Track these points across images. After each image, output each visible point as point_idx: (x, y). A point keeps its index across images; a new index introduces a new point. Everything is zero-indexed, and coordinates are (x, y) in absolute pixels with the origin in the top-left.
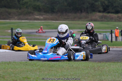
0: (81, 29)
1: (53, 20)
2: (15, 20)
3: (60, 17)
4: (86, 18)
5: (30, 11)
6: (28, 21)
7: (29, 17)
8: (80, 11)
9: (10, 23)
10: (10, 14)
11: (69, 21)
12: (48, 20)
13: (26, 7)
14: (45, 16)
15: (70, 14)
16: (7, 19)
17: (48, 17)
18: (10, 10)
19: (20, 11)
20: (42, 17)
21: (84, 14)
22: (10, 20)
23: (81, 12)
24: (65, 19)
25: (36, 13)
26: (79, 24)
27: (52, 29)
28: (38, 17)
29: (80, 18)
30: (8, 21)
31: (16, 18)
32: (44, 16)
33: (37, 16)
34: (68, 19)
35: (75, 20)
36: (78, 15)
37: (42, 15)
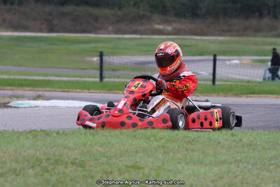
0: (259, 55)
1: (196, 34)
2: (109, 33)
3: (213, 26)
4: (272, 29)
5: (142, 13)
6: (138, 36)
7: (141, 28)
8: (257, 14)
9: (96, 41)
10: (96, 19)
11: (232, 36)
12: (183, 35)
13: (135, 5)
14: (177, 25)
15: (235, 21)
16: (90, 32)
17: (183, 27)
18: (96, 11)
19: (120, 13)
20: (170, 28)
21: (266, 21)
22: (96, 33)
23: (261, 15)
24: (223, 31)
25: (156, 17)
26: (255, 44)
27: (193, 55)
28: (160, 27)
29: (257, 31)
30: (92, 35)
31: (110, 28)
32: (175, 25)
33: (159, 24)
34: (230, 31)
35: (247, 36)
36: (254, 22)
37: (169, 23)
